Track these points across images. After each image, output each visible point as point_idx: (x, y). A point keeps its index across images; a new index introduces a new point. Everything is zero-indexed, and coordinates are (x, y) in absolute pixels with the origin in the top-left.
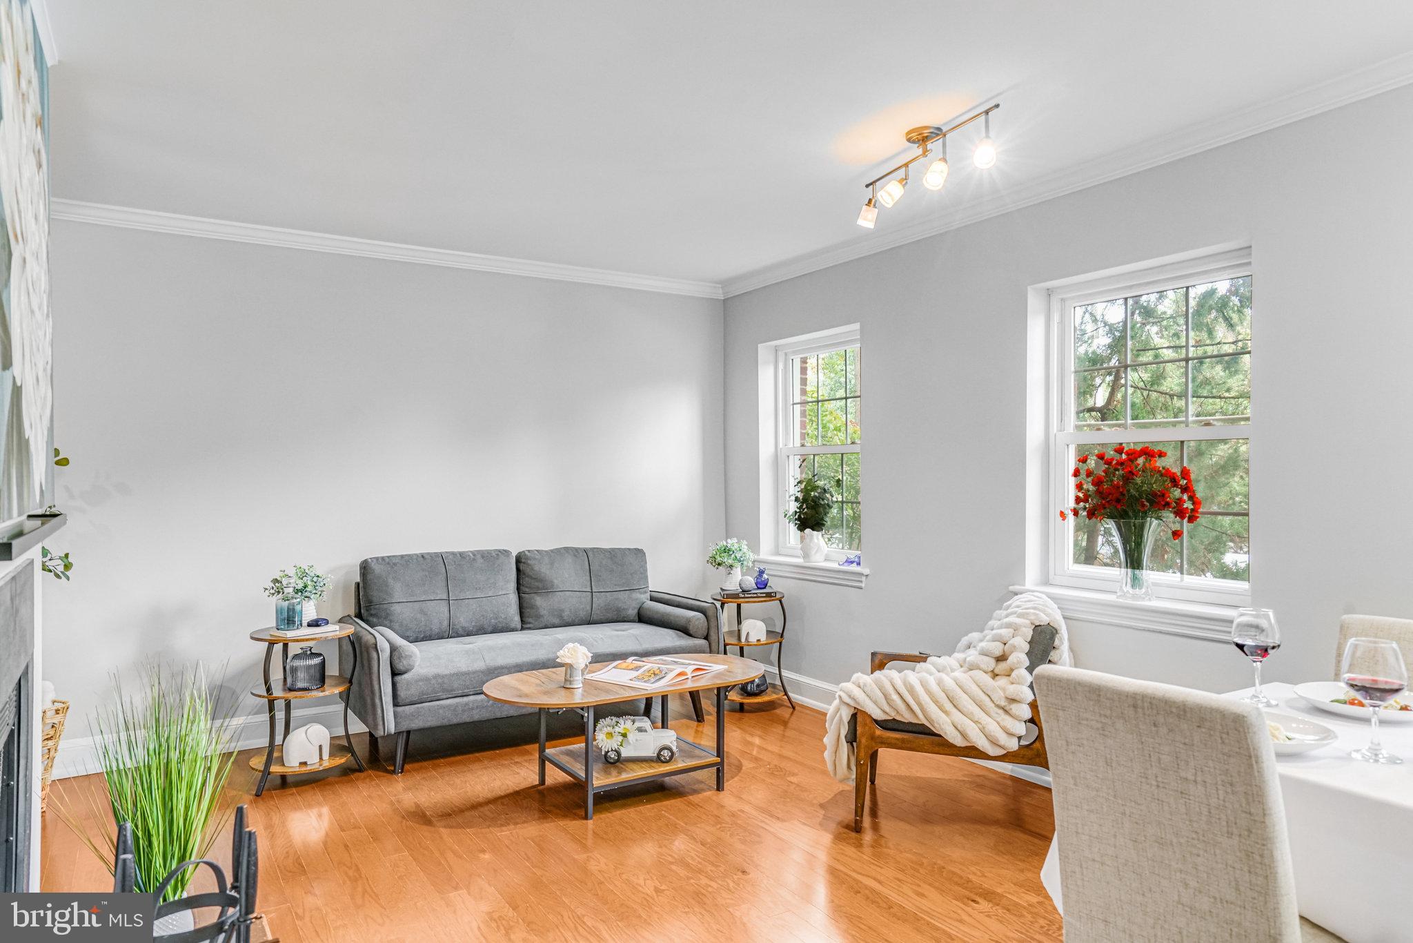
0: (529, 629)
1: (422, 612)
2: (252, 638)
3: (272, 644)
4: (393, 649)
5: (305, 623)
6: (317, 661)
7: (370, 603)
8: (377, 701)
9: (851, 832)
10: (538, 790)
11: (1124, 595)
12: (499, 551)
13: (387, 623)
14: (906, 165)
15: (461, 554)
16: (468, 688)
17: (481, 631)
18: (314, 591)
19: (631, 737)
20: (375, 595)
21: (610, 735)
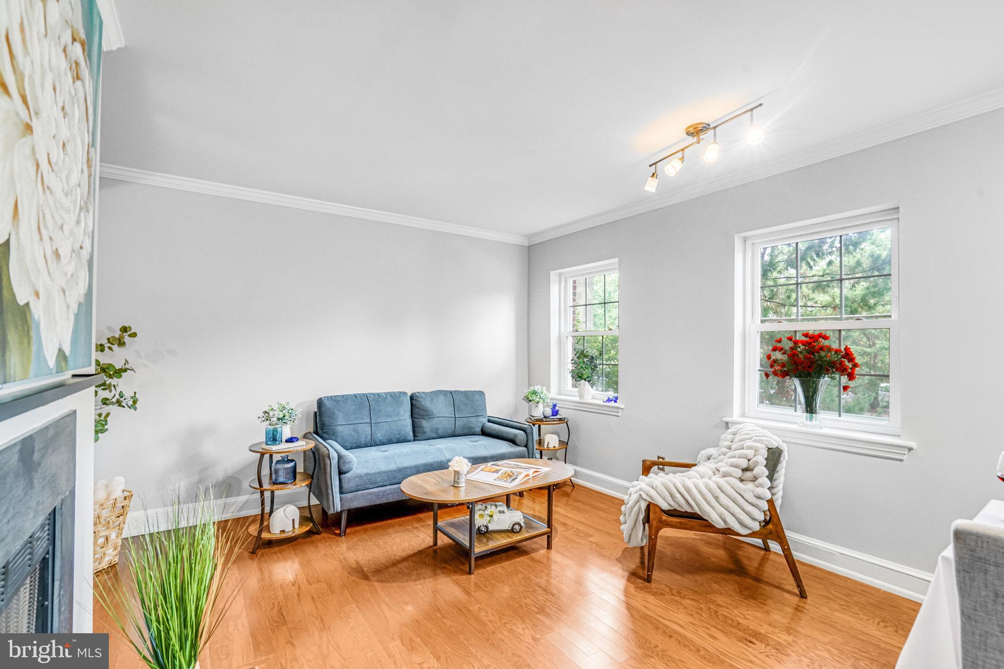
0: (419, 440)
1: (355, 430)
2: (250, 450)
3: (262, 455)
4: (340, 457)
5: (284, 440)
6: (292, 464)
7: (323, 425)
8: (330, 491)
9: (645, 582)
10: (433, 549)
11: (805, 425)
12: (401, 392)
13: (333, 437)
14: (683, 150)
15: (378, 394)
16: (387, 481)
17: (390, 442)
18: (290, 419)
19: (495, 517)
20: (326, 420)
21: (482, 516)
